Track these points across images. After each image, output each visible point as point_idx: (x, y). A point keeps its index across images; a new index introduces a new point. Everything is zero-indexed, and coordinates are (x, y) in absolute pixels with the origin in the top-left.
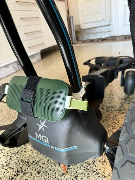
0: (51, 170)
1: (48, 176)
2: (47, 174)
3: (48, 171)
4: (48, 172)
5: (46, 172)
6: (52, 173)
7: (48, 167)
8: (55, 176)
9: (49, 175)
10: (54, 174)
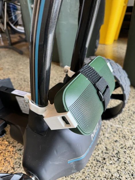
0: (84, 172)
1: (91, 175)
2: (88, 175)
3: (85, 176)
4: (87, 175)
5: (86, 178)
6: (86, 170)
7: (81, 177)
8: (90, 166)
9: (89, 173)
10: (87, 168)
